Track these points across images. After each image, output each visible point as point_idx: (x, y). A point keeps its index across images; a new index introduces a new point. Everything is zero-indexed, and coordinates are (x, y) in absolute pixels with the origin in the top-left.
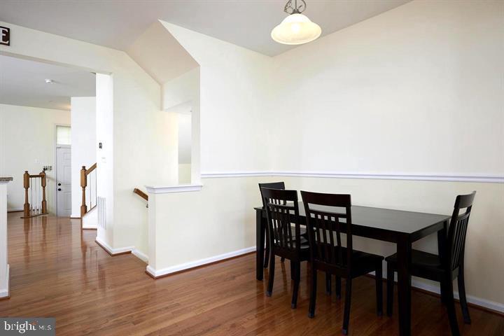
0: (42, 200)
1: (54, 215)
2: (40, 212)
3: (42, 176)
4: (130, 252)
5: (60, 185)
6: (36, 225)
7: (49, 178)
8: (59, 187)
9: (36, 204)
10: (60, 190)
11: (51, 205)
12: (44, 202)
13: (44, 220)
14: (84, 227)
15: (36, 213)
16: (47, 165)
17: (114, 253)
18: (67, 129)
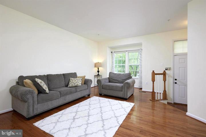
0: (163, 90)
3: (164, 74)
5: (176, 80)
8: (175, 81)
10: (176, 83)
12: (165, 92)
15: (159, 99)
16: (168, 67)
18: (185, 42)
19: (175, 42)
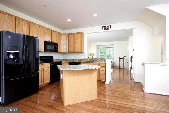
1: (126, 69)
2: (122, 68)
3: (123, 58)
4: (141, 83)
6: (122, 70)
7: (125, 59)
9: (122, 66)
10: (128, 62)
11: (125, 66)
12: (123, 65)
13: (123, 70)
14: (131, 73)
15: (121, 68)
16: (125, 56)
17: (135, 82)
19: (128, 46)
